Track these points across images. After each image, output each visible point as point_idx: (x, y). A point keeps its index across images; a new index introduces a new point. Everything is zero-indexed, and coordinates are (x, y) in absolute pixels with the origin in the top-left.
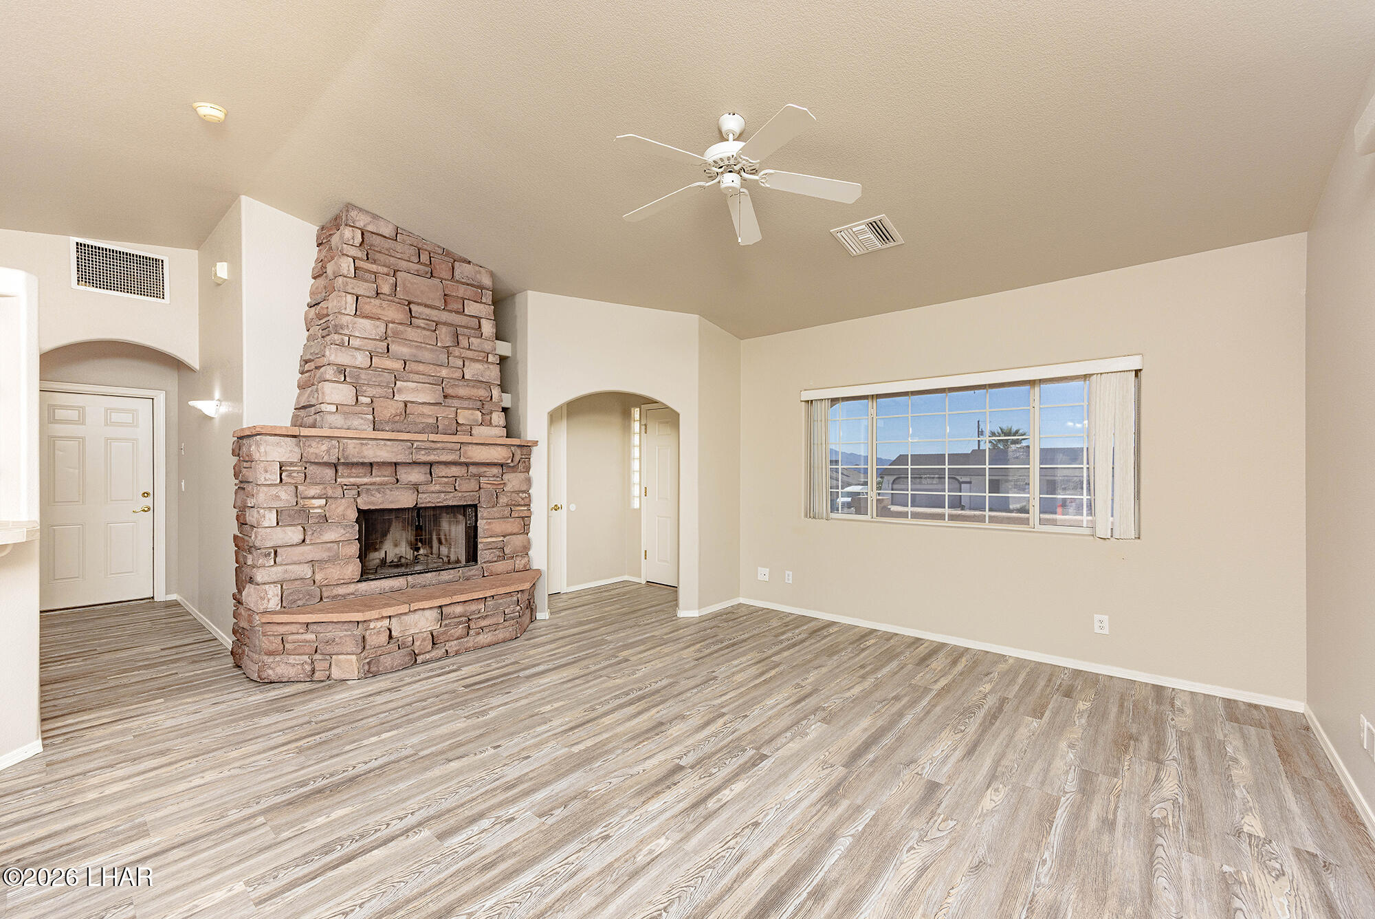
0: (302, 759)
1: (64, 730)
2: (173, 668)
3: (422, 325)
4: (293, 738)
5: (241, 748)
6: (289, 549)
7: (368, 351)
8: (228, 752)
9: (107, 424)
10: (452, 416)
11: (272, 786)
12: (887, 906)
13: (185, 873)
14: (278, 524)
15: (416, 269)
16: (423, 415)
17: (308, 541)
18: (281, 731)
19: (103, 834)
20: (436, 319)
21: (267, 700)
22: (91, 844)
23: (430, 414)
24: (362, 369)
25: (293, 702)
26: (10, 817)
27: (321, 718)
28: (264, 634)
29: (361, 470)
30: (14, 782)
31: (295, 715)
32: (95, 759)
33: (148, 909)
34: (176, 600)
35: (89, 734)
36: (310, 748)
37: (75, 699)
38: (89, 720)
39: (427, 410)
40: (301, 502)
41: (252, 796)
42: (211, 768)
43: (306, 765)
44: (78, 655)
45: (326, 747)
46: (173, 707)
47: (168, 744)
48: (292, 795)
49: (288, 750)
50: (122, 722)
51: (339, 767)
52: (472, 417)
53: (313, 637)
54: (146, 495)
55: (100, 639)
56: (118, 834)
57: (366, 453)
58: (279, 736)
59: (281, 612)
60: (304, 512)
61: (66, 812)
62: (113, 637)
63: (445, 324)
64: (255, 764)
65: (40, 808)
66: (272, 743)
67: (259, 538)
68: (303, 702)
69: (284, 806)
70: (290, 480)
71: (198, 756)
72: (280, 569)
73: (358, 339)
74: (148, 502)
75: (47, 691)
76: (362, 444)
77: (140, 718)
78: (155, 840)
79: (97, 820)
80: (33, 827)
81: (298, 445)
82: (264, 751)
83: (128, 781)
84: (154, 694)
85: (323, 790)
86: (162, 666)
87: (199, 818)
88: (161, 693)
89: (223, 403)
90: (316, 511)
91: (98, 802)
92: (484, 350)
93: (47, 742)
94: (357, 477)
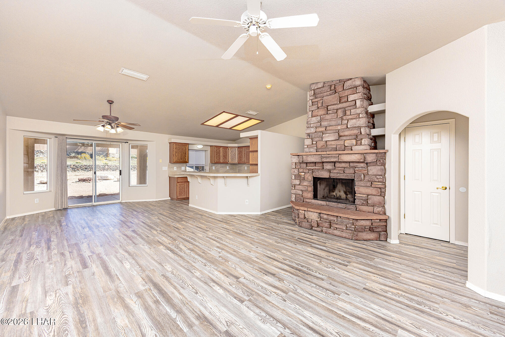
3: (331, 112)
6: (297, 186)
7: (315, 127)
10: (343, 143)
12: (139, 318)
14: (295, 179)
15: (329, 93)
16: (331, 145)
17: (301, 184)
20: (336, 108)
23: (334, 144)
24: (313, 133)
29: (312, 165)
39: (333, 143)
40: (299, 173)
52: (350, 143)
57: (308, 159)
60: (300, 176)
63: (340, 109)
70: (297, 167)
72: (295, 191)
73: (312, 124)
76: (307, 157)
81: (299, 158)
90: (303, 176)
92: (357, 113)
94: (312, 167)
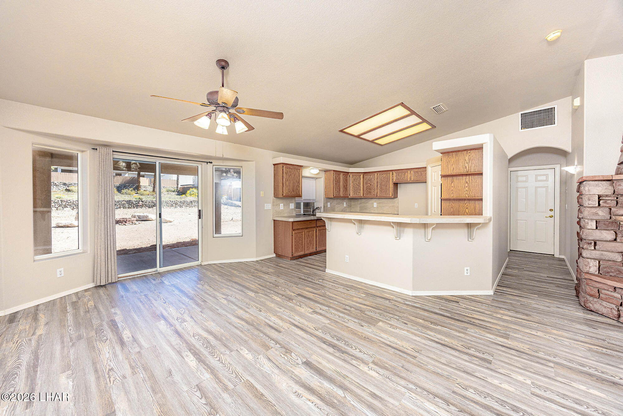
0: (589, 354)
1: (502, 291)
2: (547, 286)
4: (589, 342)
5: (560, 331)
6: (605, 243)
8: (553, 329)
9: (536, 181)
11: (565, 356)
13: (513, 361)
14: (597, 228)
17: (618, 240)
18: (584, 335)
19: (496, 330)
21: (585, 318)
22: (492, 330)
25: (600, 325)
26: (478, 309)
27: (613, 342)
28: (587, 284)
30: (482, 300)
31: (597, 332)
32: (505, 305)
33: (496, 362)
34: (564, 258)
35: (508, 296)
36: (597, 352)
37: (510, 283)
38: (510, 292)
40: (613, 217)
41: (553, 353)
42: (542, 332)
43: (589, 358)
44: (517, 269)
45: (607, 357)
46: (540, 301)
47: (530, 313)
48: (573, 366)
49: (583, 346)
50: (520, 297)
51: (610, 372)
53: (619, 296)
54: (551, 210)
55: (527, 265)
56: (500, 333)
58: (582, 337)
59: (598, 276)
60: (616, 223)
61: (490, 316)
62: (532, 266)
64: (562, 341)
65: (485, 311)
66: (576, 338)
67: (584, 234)
68: (606, 329)
69: (566, 367)
70: (605, 205)
71: (539, 323)
72: (598, 252)
74: (552, 213)
75: (503, 277)
77: (526, 299)
78: (509, 343)
79: (497, 324)
80: (481, 315)
81: (612, 185)
82: (570, 339)
83: (511, 318)
84: (535, 292)
85: (593, 375)
86: (544, 283)
87: (528, 346)
88: (539, 293)
89: (578, 166)
91: (500, 319)
93: (496, 293)
